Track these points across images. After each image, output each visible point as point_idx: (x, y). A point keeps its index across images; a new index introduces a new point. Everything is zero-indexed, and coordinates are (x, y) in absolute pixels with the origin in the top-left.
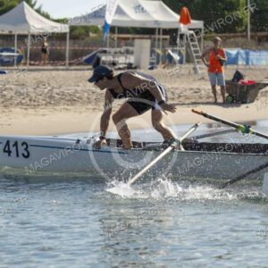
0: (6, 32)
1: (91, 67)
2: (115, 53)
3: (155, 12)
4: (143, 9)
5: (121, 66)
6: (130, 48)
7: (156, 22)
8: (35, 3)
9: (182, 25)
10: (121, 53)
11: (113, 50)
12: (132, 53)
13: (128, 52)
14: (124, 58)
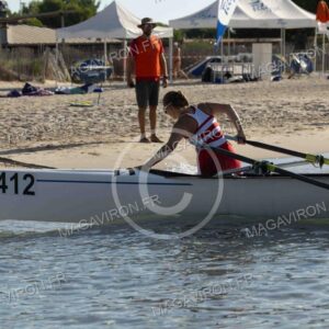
0: (93, 40)
1: (200, 80)
2: (230, 61)
3: (278, 8)
4: (262, 5)
5: (236, 78)
6: (248, 55)
7: (280, 20)
8: (99, 4)
9: (319, 23)
10: (236, 61)
11: (227, 58)
12: (251, 61)
13: (245, 60)
14: (240, 67)
